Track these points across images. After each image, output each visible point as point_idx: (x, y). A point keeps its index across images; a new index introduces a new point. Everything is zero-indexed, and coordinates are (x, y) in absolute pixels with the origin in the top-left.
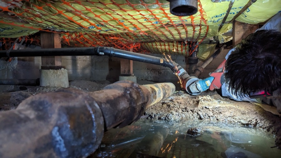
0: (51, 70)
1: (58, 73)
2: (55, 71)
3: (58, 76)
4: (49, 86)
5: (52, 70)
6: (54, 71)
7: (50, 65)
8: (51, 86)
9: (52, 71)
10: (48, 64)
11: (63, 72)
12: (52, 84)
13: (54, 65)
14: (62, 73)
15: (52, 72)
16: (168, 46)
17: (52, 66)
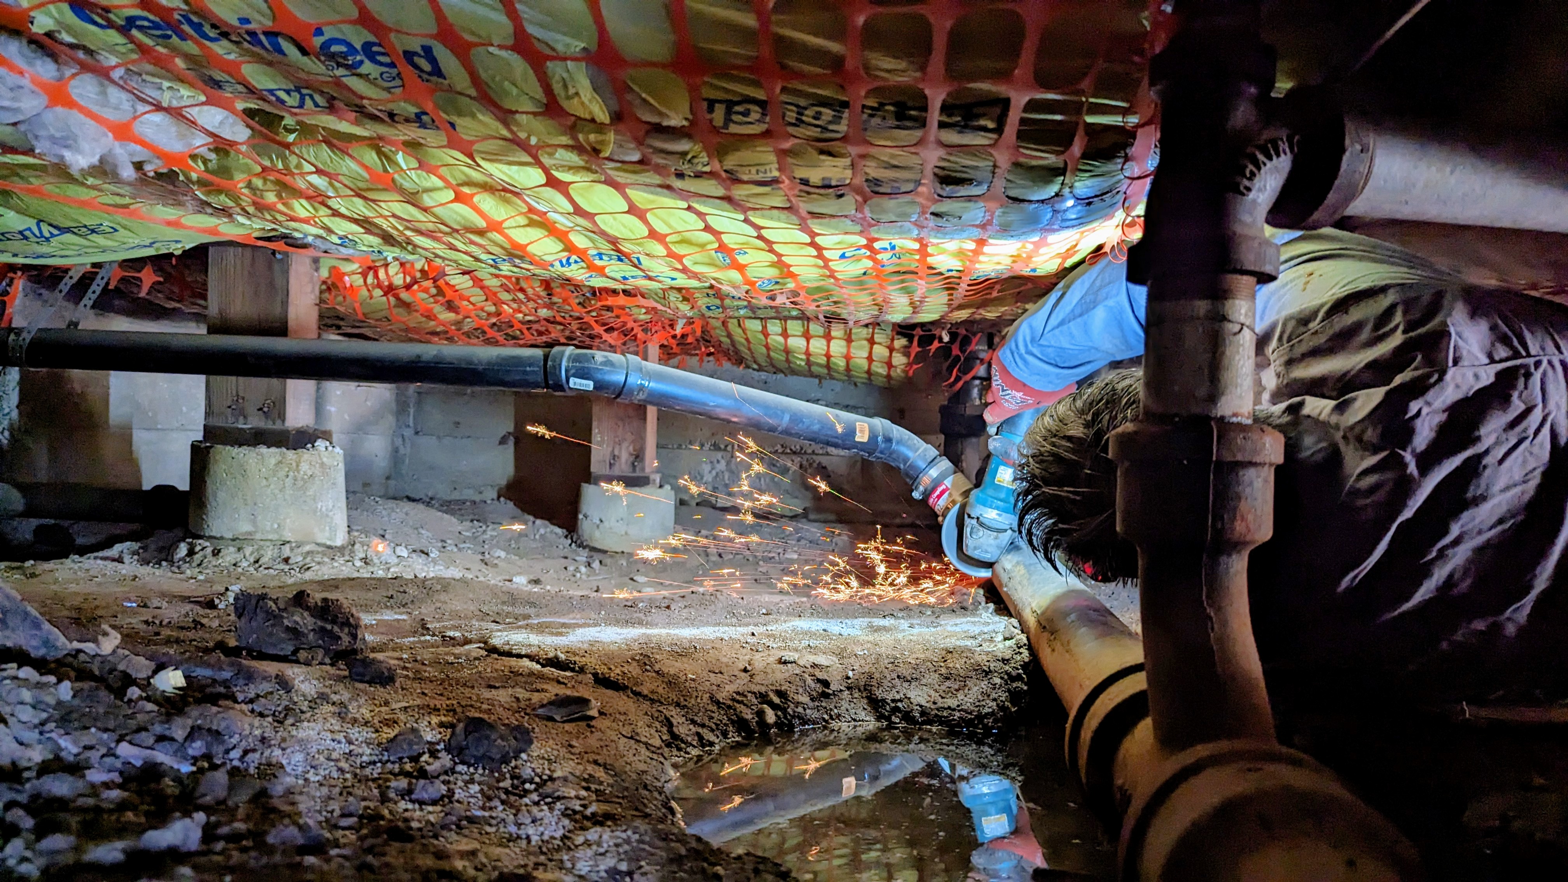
0: (263, 449)
1: (304, 467)
2: (290, 454)
3: (300, 483)
4: (250, 533)
5: (273, 450)
6: (283, 456)
7: (255, 422)
8: (258, 536)
9: (270, 455)
10: (245, 417)
11: (325, 460)
12: (267, 528)
13: (279, 422)
14: (322, 465)
15: (273, 461)
16: (844, 343)
17: (270, 426)
